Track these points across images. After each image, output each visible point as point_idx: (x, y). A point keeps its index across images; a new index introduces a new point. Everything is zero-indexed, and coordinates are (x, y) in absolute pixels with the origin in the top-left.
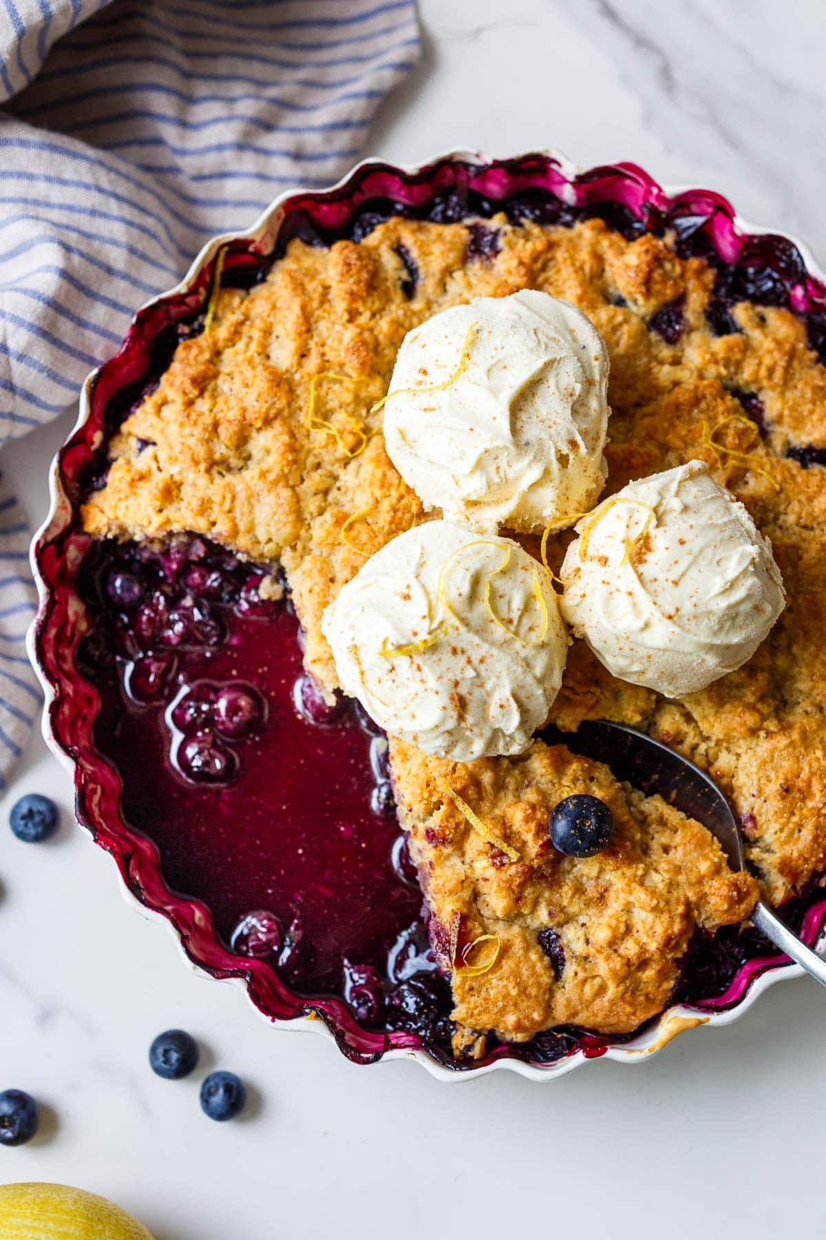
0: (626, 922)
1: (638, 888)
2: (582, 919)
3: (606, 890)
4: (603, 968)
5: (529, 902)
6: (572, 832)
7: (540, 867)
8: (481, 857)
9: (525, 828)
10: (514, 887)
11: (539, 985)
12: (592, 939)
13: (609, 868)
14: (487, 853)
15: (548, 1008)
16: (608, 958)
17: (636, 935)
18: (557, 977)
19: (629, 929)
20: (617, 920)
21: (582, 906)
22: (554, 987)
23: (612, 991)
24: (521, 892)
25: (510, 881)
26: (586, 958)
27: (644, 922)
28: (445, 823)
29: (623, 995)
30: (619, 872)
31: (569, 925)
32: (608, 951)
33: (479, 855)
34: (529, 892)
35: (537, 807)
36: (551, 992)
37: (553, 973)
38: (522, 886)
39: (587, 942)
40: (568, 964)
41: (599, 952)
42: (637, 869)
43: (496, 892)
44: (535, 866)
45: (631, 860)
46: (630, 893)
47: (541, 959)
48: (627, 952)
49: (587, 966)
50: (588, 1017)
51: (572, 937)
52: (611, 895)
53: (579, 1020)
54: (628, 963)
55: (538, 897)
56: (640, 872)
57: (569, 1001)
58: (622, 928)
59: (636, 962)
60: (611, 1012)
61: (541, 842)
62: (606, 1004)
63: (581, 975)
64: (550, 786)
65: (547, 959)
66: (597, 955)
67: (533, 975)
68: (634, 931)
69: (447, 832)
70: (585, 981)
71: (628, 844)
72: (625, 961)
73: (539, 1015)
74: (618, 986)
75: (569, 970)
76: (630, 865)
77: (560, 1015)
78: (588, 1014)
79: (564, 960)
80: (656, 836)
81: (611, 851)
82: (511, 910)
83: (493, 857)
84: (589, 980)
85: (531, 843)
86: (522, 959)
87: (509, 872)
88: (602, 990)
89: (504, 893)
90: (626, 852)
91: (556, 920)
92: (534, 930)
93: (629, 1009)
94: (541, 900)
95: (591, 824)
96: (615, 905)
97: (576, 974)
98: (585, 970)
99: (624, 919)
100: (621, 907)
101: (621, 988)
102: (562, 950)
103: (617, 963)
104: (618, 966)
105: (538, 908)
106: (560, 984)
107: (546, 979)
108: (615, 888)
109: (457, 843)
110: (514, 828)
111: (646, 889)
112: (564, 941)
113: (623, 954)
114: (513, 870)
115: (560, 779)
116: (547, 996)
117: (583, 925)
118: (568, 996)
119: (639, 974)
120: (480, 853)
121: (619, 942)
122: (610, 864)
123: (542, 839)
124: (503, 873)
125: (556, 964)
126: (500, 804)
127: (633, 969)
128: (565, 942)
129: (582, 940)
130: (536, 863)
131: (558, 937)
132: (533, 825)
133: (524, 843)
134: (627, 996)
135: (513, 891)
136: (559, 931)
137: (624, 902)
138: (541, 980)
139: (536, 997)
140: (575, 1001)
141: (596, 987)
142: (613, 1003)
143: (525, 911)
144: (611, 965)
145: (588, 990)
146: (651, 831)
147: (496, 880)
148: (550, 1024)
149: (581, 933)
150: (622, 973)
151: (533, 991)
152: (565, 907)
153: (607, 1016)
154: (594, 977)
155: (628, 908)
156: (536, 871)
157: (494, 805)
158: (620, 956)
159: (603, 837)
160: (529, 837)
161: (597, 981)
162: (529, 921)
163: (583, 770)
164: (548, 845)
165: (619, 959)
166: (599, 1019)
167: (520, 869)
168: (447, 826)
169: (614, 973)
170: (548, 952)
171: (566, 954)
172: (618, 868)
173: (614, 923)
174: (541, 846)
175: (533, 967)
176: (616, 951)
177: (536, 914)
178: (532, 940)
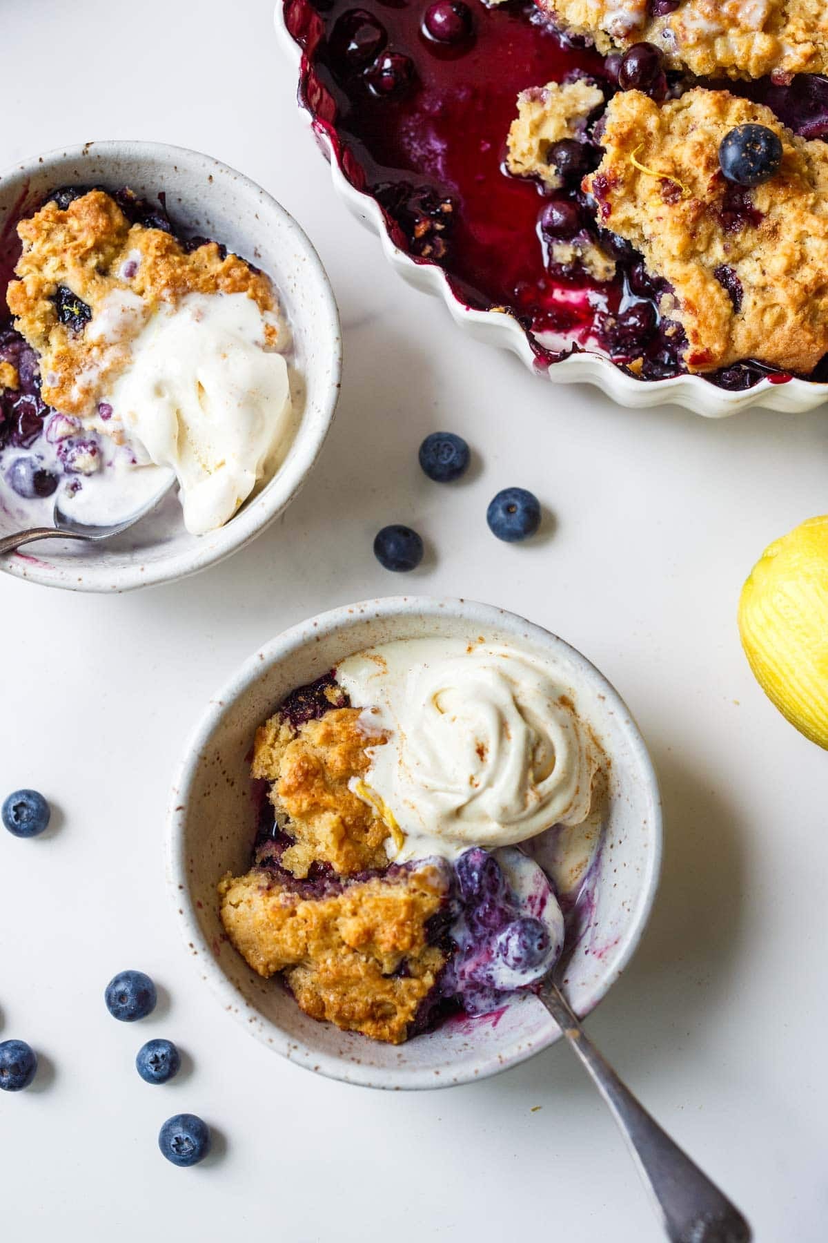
0: (800, 250)
1: (810, 215)
2: (756, 254)
3: (778, 224)
4: (781, 295)
5: (704, 239)
6: (744, 155)
7: (712, 203)
8: (653, 197)
9: (695, 162)
10: (688, 223)
11: (719, 316)
12: (767, 270)
13: (780, 199)
14: (659, 192)
15: (729, 341)
16: (786, 285)
17: (810, 262)
18: (736, 309)
19: (803, 259)
20: (792, 249)
21: (756, 241)
22: (734, 319)
23: (792, 319)
24: (695, 229)
25: (683, 217)
26: (763, 288)
27: (818, 251)
28: (616, 165)
29: (802, 323)
30: (790, 204)
31: (744, 261)
32: (784, 278)
33: (651, 194)
34: (702, 228)
35: (705, 145)
36: (730, 323)
37: (732, 304)
38: (696, 220)
39: (764, 273)
40: (746, 295)
41: (777, 280)
42: (808, 199)
43: (671, 228)
44: (707, 202)
45: (801, 191)
46: (803, 222)
47: (719, 290)
48: (804, 279)
49: (765, 295)
50: (769, 348)
51: (748, 272)
52: (783, 229)
53: (761, 352)
54: (806, 289)
55: (712, 234)
56: (811, 202)
57: (749, 332)
58: (797, 256)
59: (814, 288)
60: (791, 340)
61: (712, 175)
62: (787, 332)
63: (760, 304)
64: (715, 127)
65: (725, 291)
66: (775, 283)
67: (712, 306)
68: (809, 260)
69: (618, 172)
70: (764, 310)
71: (797, 175)
72: (802, 287)
73: (720, 346)
74: (797, 314)
75: (747, 301)
76: (800, 195)
77: (741, 346)
78: (769, 344)
79: (741, 291)
80: (821, 171)
81: (781, 182)
82: (687, 246)
83: (666, 195)
84: (768, 309)
85: (701, 179)
86: (700, 291)
87: (682, 208)
88: (781, 319)
89: (679, 229)
90: (796, 183)
91: (731, 255)
92: (710, 268)
93: (809, 337)
94: (715, 237)
95: (761, 148)
96: (788, 236)
97: (755, 304)
98: (763, 299)
99: (798, 248)
100: (794, 239)
101: (800, 316)
102: (739, 282)
103: (795, 290)
104: (797, 292)
105: (713, 245)
106: (740, 316)
107: (725, 310)
108: (786, 220)
109: (628, 184)
110: (684, 166)
111: (818, 217)
112: (740, 274)
113: (800, 281)
114: (686, 205)
115: (724, 120)
116: (727, 328)
117: (758, 259)
118: (748, 326)
119: (817, 301)
120: (653, 192)
121: (795, 271)
122: (781, 194)
123: (713, 172)
124: (677, 209)
125: (735, 295)
126: (667, 147)
127: (810, 295)
128: (742, 275)
129: (758, 271)
130: (708, 199)
131: (734, 271)
132: (703, 159)
133: (695, 179)
134: (807, 324)
135: (687, 227)
136: (734, 267)
137: (797, 232)
138: (720, 310)
139: (717, 327)
140: (755, 332)
141: (775, 316)
142: (793, 331)
143: (701, 248)
144: (790, 292)
145: (768, 319)
146: (816, 168)
147: (670, 216)
148: (732, 357)
149: (756, 265)
150: (801, 299)
151: (713, 322)
152: (738, 243)
153: (788, 345)
154: (773, 306)
155: (802, 237)
156: (708, 207)
157: (662, 147)
158: (797, 282)
159: (773, 160)
160: (699, 172)
161: (777, 310)
162: (704, 259)
163: (746, 109)
164: (719, 177)
165: (796, 285)
166: (780, 349)
167: (693, 204)
168: (618, 167)
169: (794, 300)
170: (725, 285)
171: (744, 285)
172: (789, 199)
173: (789, 252)
174: (712, 178)
175: (712, 298)
176: (793, 279)
177: (710, 250)
178: (709, 275)
